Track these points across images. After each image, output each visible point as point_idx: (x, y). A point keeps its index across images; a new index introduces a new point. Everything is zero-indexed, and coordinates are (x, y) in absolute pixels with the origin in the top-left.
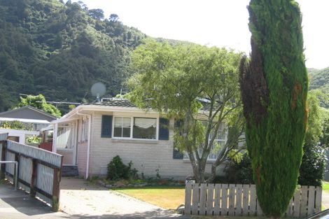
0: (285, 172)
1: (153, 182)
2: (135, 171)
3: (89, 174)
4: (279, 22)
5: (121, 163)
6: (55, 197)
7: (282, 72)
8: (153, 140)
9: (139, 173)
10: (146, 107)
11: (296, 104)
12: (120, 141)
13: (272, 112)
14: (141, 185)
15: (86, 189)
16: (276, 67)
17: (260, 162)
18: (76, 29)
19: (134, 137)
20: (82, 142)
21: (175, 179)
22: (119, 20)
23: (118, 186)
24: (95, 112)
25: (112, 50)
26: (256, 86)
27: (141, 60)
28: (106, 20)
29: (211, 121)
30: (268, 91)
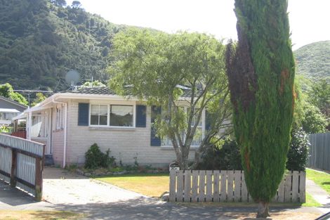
0: (273, 158)
1: (131, 169)
2: (113, 159)
3: (66, 163)
4: (265, 7)
5: (99, 151)
6: (37, 187)
7: (269, 57)
8: (130, 127)
9: (117, 161)
10: (127, 94)
11: (284, 89)
12: (97, 129)
13: (261, 98)
14: (120, 173)
15: (65, 178)
16: (263, 53)
17: (249, 147)
18: (37, 16)
19: (111, 125)
20: (57, 131)
21: (153, 166)
22: (81, 7)
23: (97, 174)
24: (72, 100)
25: (75, 38)
26: (244, 71)
27: (123, 47)
28: (68, 7)
29: (193, 108)
30: (256, 76)
